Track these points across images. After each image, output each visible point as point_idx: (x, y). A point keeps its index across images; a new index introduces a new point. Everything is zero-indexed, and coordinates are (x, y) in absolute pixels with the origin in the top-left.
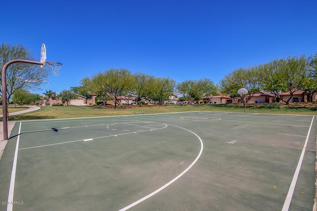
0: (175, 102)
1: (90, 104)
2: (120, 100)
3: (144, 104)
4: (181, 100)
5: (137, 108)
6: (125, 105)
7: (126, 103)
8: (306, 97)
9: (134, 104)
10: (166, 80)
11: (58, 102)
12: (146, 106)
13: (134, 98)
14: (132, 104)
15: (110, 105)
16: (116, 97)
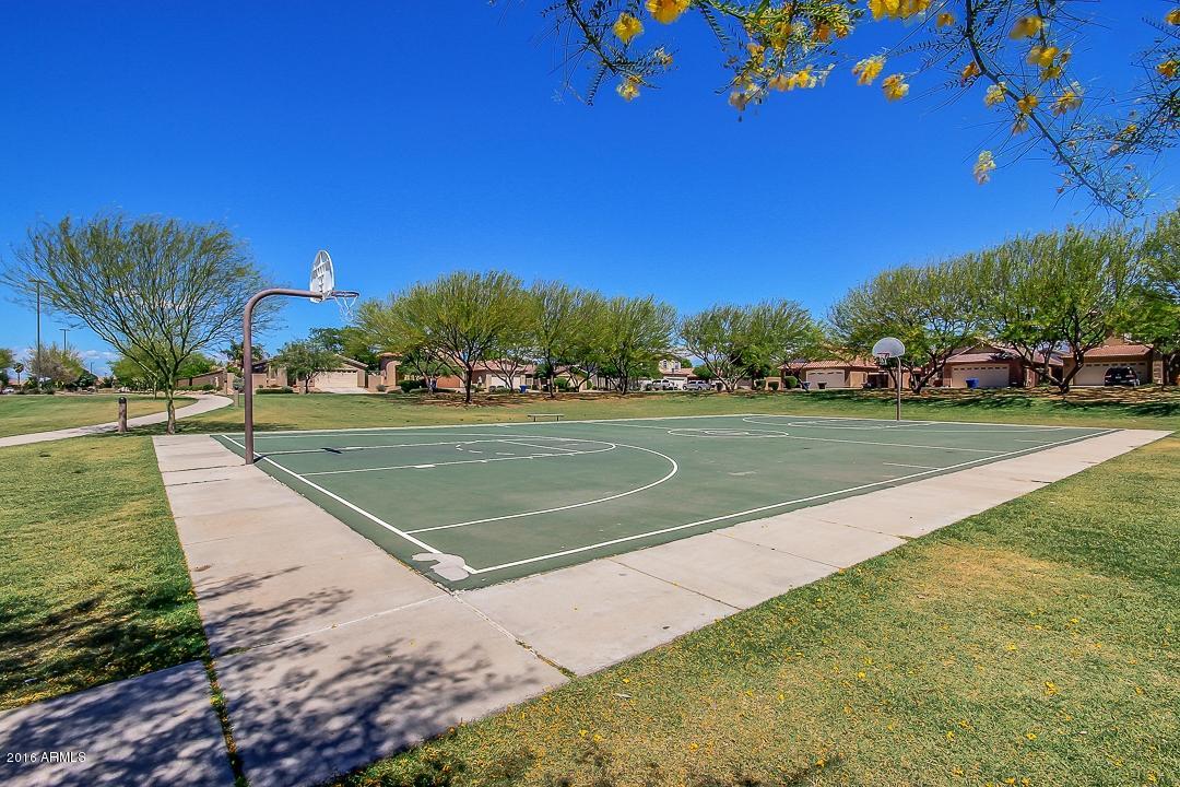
0: (680, 384)
1: (381, 389)
2: (482, 373)
3: (568, 390)
4: (702, 376)
5: (541, 401)
6: (498, 392)
7: (503, 384)
8: (1158, 366)
9: (530, 391)
10: (642, 307)
11: (273, 381)
12: (571, 397)
13: (531, 369)
14: (523, 388)
15: (448, 391)
16: (471, 363)
